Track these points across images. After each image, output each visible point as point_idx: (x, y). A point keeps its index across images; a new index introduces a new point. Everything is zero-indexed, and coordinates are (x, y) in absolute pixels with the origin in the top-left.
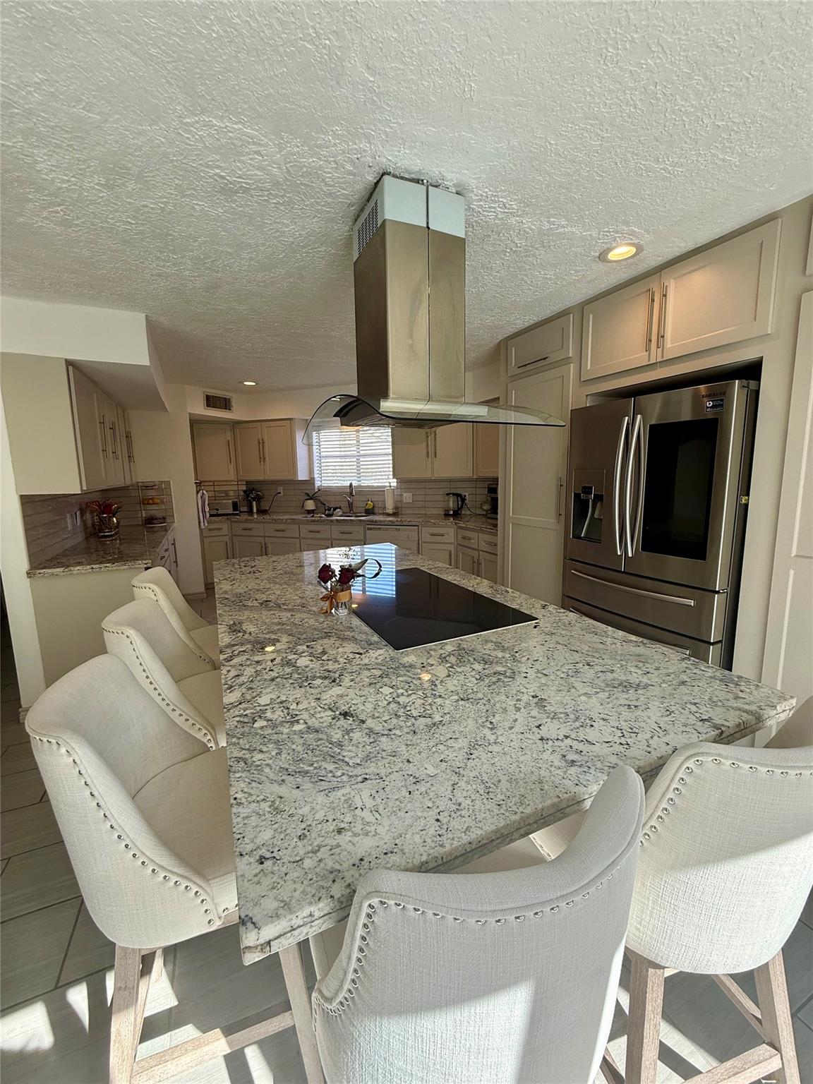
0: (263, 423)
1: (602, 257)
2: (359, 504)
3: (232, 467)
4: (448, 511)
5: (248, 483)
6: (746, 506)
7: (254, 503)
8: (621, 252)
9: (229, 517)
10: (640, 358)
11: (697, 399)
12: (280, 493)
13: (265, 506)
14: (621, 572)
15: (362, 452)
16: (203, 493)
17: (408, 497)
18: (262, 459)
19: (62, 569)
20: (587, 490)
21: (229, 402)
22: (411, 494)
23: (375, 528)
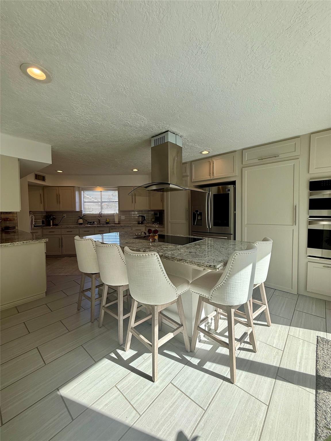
0: (59, 187)
1: (201, 153)
2: (103, 220)
3: (42, 205)
4: (139, 222)
5: (47, 212)
6: (235, 213)
7: (51, 221)
8: (205, 152)
9: (42, 227)
10: (208, 178)
11: (219, 189)
12: (64, 217)
13: (56, 222)
14: (208, 233)
15: (103, 201)
16: (32, 216)
17: (123, 217)
18: (58, 202)
19: (10, 243)
20: (197, 211)
21: (45, 178)
22: (124, 216)
23: (114, 229)
